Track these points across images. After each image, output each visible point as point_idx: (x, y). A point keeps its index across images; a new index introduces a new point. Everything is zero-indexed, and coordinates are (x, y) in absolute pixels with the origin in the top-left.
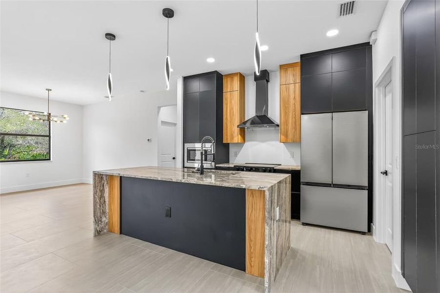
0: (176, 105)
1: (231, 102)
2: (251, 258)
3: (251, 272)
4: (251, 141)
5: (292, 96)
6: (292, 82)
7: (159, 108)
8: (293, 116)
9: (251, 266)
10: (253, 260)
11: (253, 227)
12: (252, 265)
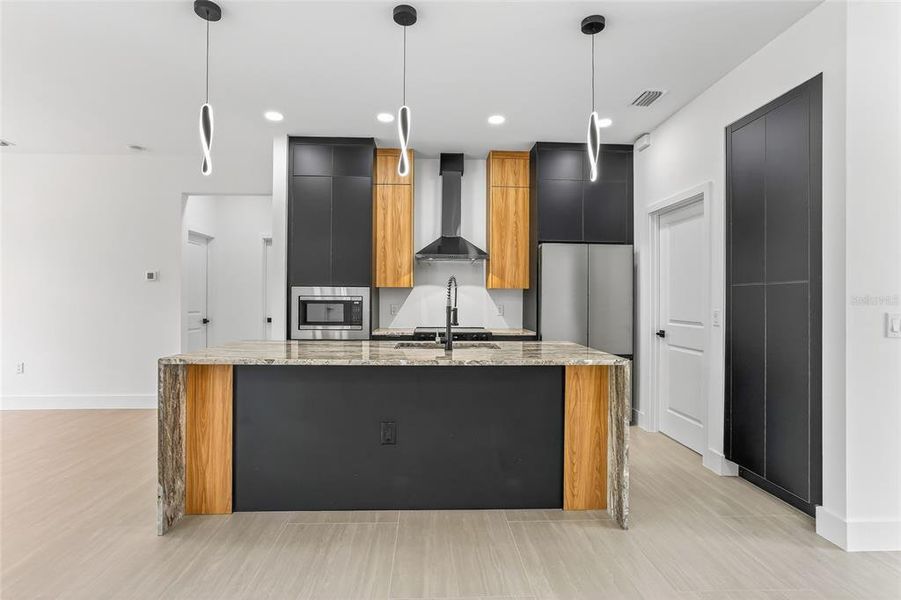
0: (271, 195)
1: (394, 205)
2: (573, 481)
3: (572, 506)
4: (426, 283)
5: (512, 208)
6: (511, 183)
7: (186, 195)
8: (512, 243)
9: (574, 496)
10: (576, 484)
11: (577, 430)
12: (575, 492)
